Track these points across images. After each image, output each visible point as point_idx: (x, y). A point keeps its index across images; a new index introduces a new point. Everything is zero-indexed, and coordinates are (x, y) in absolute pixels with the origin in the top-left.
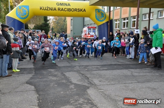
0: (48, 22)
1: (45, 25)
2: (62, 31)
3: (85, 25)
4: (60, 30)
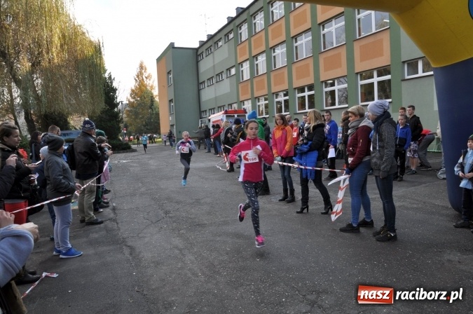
0: (116, 110)
1: (109, 116)
3: (202, 110)
4: (143, 127)
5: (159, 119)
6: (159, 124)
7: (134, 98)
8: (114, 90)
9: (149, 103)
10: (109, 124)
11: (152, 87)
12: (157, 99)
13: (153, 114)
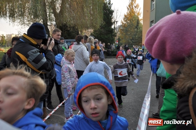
0: (113, 27)
1: (106, 31)
2: (133, 42)
4: (130, 41)
5: (142, 36)
6: (142, 39)
7: (126, 21)
8: (112, 12)
9: (135, 24)
10: (106, 37)
11: (139, 14)
12: (142, 22)
13: (137, 32)
